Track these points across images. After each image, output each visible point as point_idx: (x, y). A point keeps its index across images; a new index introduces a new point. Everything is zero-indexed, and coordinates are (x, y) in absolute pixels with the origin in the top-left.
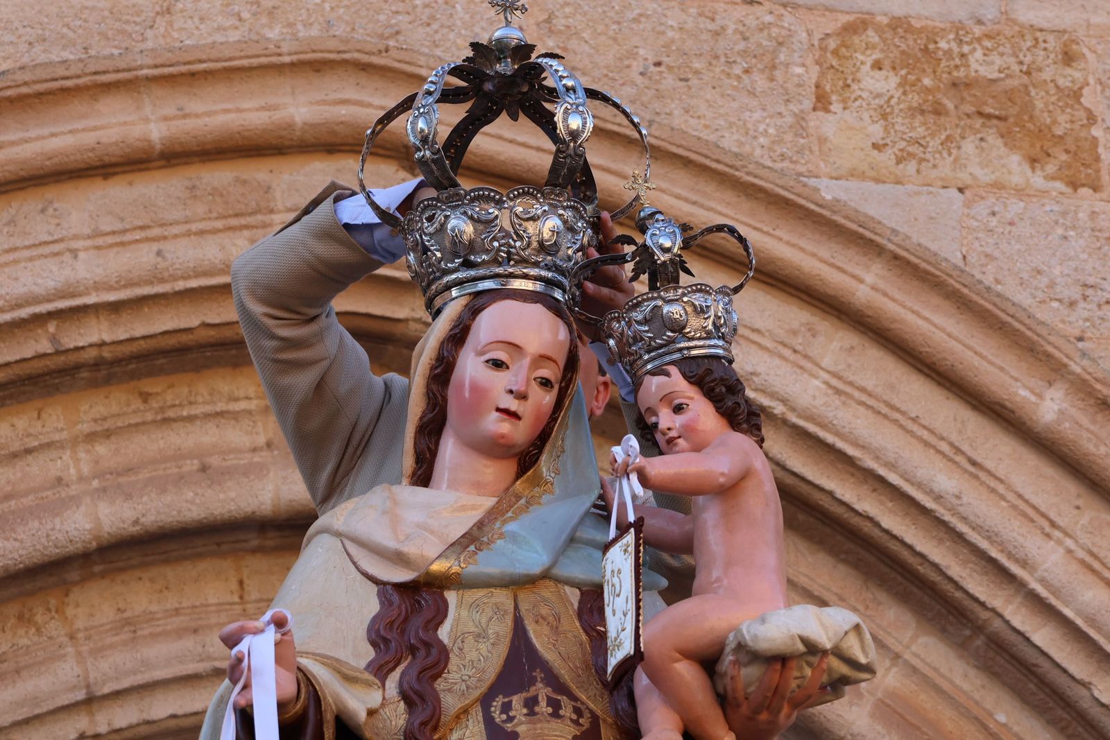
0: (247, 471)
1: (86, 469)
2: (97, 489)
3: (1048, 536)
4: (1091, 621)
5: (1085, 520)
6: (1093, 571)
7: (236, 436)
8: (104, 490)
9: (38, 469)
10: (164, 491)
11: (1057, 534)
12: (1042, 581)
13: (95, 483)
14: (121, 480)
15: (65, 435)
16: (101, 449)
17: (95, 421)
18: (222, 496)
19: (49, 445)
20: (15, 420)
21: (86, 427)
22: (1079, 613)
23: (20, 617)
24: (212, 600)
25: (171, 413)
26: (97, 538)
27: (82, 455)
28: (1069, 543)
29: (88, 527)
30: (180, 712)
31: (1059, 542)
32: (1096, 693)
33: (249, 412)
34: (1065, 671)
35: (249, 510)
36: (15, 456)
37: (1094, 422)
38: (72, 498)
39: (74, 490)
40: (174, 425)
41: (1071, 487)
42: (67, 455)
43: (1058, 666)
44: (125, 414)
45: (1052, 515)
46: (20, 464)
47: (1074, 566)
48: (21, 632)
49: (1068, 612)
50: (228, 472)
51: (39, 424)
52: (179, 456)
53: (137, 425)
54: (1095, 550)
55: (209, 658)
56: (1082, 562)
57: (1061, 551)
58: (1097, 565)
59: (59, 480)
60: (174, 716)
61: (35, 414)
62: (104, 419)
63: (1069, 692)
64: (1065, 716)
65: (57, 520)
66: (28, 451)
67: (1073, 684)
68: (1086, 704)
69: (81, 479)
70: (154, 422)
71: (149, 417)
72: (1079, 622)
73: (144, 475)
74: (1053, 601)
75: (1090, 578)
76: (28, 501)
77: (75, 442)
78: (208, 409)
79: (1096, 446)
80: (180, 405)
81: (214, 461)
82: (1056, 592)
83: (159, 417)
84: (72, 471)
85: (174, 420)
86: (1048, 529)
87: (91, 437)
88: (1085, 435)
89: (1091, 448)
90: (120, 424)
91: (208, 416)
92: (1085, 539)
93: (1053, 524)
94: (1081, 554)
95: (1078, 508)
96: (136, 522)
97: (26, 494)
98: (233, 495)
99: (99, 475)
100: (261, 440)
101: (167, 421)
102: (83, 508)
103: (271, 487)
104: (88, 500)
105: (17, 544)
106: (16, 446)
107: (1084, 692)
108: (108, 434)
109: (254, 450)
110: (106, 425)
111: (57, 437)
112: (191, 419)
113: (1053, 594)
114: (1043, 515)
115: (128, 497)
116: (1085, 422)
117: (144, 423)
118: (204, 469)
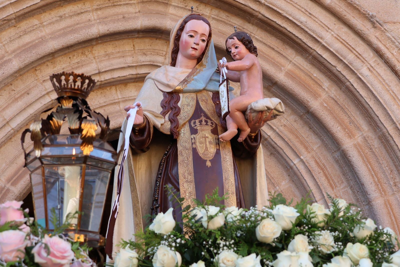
0: (134, 18)
1: (96, 17)
2: (98, 22)
3: (327, 31)
4: (337, 52)
5: (336, 27)
6: (338, 39)
7: (131, 9)
8: (100, 22)
9: (84, 17)
10: (114, 23)
11: (330, 31)
12: (326, 42)
13: (98, 21)
14: (104, 20)
15: (90, 9)
16: (99, 12)
17: (97, 5)
18: (128, 24)
19: (86, 11)
20: (78, 5)
21: (95, 7)
22: (334, 49)
23: (82, 53)
24: (127, 50)
25: (115, 4)
26: (99, 34)
27: (95, 14)
28: (332, 33)
29: (97, 31)
30: (121, 76)
31: (330, 33)
32: (337, 69)
33: (134, 4)
34: (330, 63)
35: (135, 27)
36: (79, 14)
37: (339, 3)
38: (93, 24)
39: (93, 22)
40: (116, 7)
41: (333, 19)
42: (91, 14)
43: (329, 62)
44: (104, 4)
45: (329, 26)
46: (80, 16)
47: (334, 38)
48: (83, 56)
49: (331, 50)
50: (130, 18)
51: (84, 6)
52: (118, 14)
53: (107, 6)
54: (338, 34)
55: (127, 63)
56: (335, 37)
57: (330, 35)
58: (339, 38)
59: (89, 20)
60: (119, 77)
61: (83, 4)
62: (100, 5)
63: (331, 69)
64: (330, 74)
65: (89, 30)
66: (82, 13)
67: (332, 67)
68: (335, 71)
69: (95, 20)
70: (111, 6)
71: (110, 5)
72: (334, 52)
73: (109, 19)
74: (328, 47)
75: (337, 41)
76: (82, 25)
77: (93, 11)
78: (124, 3)
79: (340, 9)
80: (118, 2)
81: (126, 15)
82: (329, 45)
83: (113, 5)
84: (92, 18)
85: (116, 5)
86: (327, 30)
87: (97, 9)
88: (337, 6)
89: (339, 9)
90: (103, 6)
91: (124, 4)
92: (336, 32)
93: (329, 28)
94: (335, 35)
95: (335, 24)
96: (108, 30)
97: (82, 24)
98: (131, 24)
99: (99, 19)
100: (137, 10)
101: (114, 5)
102: (95, 27)
103: (140, 22)
104: (96, 25)
105: (80, 35)
106: (79, 12)
107: (335, 68)
108: (100, 9)
109: (136, 13)
110: (100, 7)
111: (88, 9)
112: (120, 5)
113: (328, 45)
114: (326, 26)
115: (106, 24)
116: (337, 3)
117: (109, 6)
118: (124, 17)
